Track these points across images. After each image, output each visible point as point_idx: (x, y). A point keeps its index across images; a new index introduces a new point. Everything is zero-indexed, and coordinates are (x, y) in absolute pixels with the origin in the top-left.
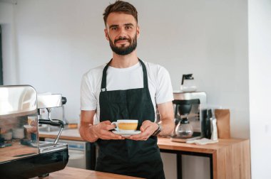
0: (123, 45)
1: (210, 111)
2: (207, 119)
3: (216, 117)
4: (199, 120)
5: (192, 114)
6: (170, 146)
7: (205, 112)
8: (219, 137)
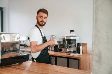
2: (79, 46)
3: (82, 46)
4: (76, 47)
5: (73, 45)
8: (83, 53)
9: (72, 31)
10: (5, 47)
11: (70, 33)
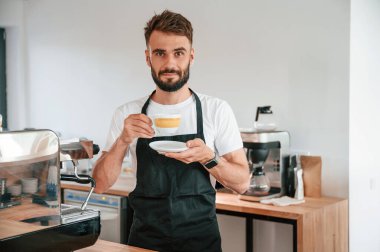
0: (170, 80)
1: (294, 158)
2: (290, 170)
3: (303, 167)
4: (278, 170)
5: (269, 162)
6: (238, 207)
7: (287, 159)
8: (305, 195)
9: (263, 110)
10: (5, 180)
11: (257, 120)
